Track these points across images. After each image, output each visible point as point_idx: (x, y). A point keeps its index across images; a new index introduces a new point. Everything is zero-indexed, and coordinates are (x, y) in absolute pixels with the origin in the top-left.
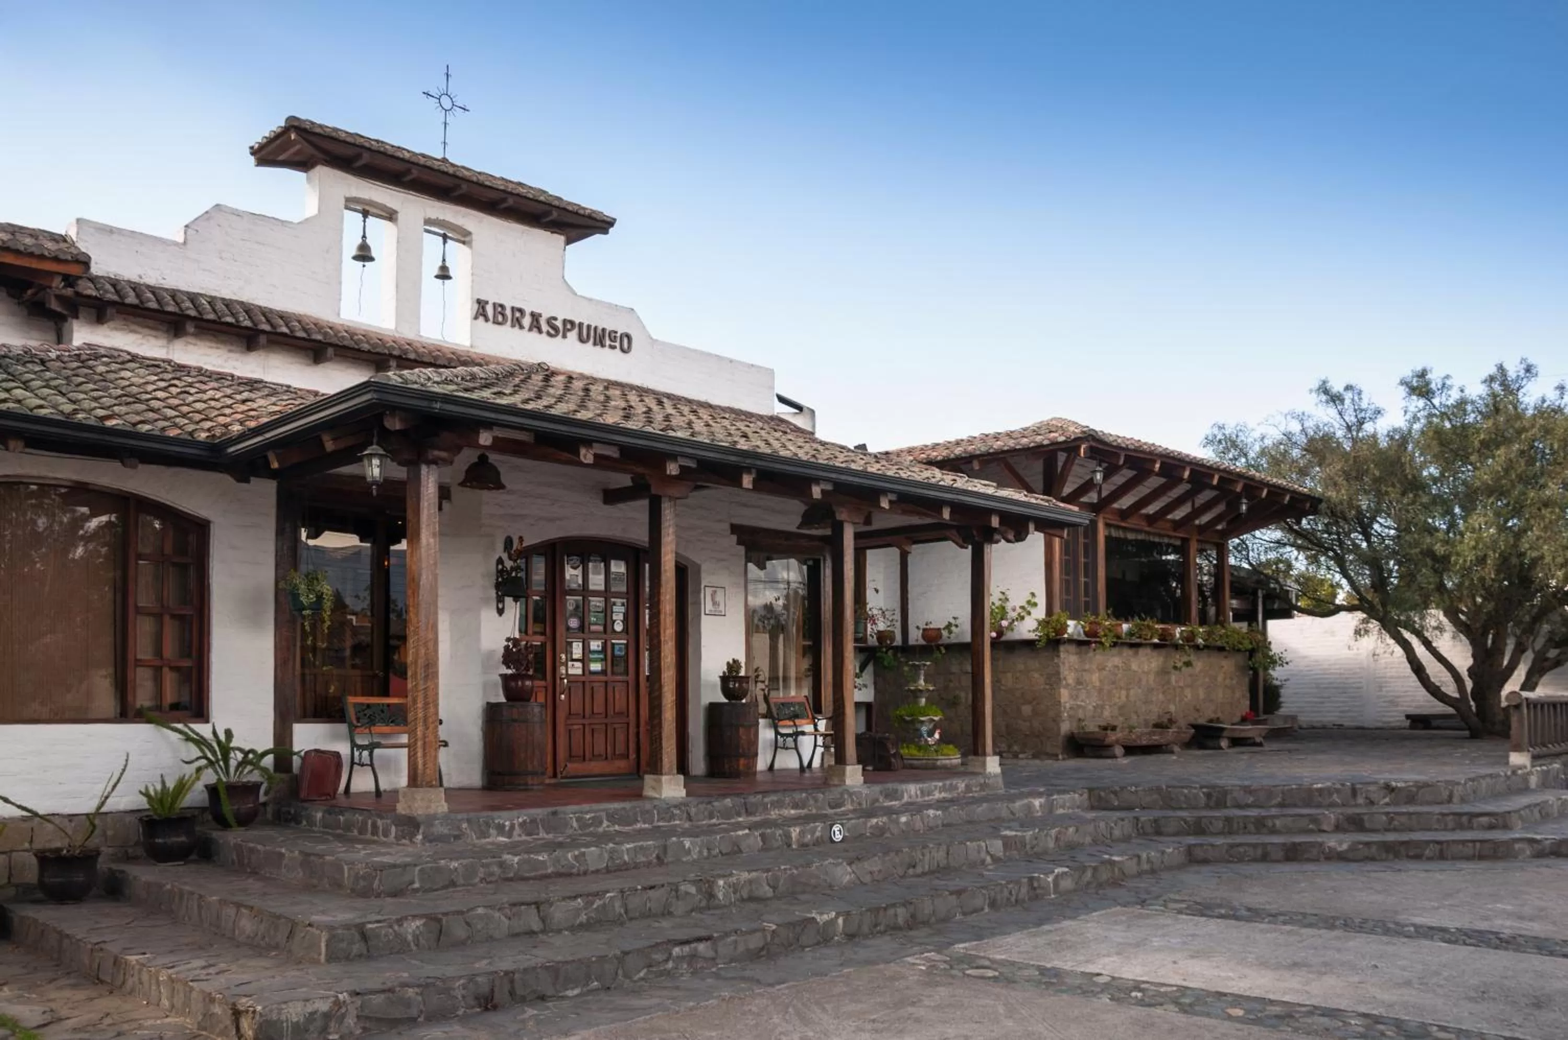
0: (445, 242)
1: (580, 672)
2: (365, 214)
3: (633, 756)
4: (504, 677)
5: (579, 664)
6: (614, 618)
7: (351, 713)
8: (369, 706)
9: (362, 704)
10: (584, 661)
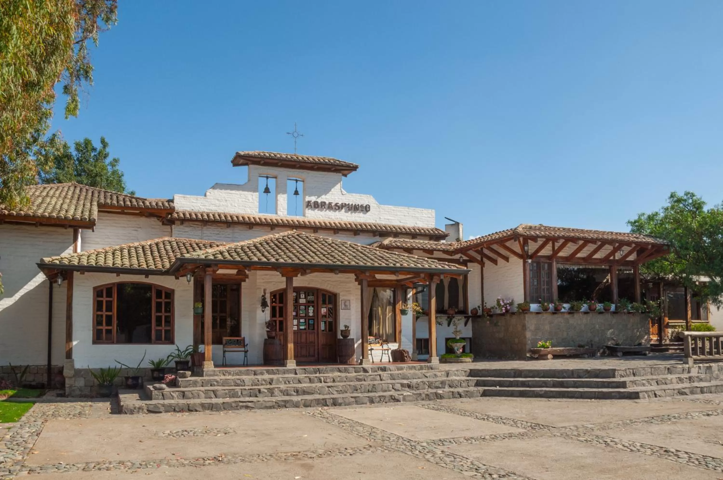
0: (297, 182)
1: (296, 329)
2: (267, 178)
3: (316, 356)
4: (268, 331)
5: (296, 327)
6: (309, 311)
7: (224, 342)
8: (230, 340)
9: (228, 339)
10: (298, 325)
